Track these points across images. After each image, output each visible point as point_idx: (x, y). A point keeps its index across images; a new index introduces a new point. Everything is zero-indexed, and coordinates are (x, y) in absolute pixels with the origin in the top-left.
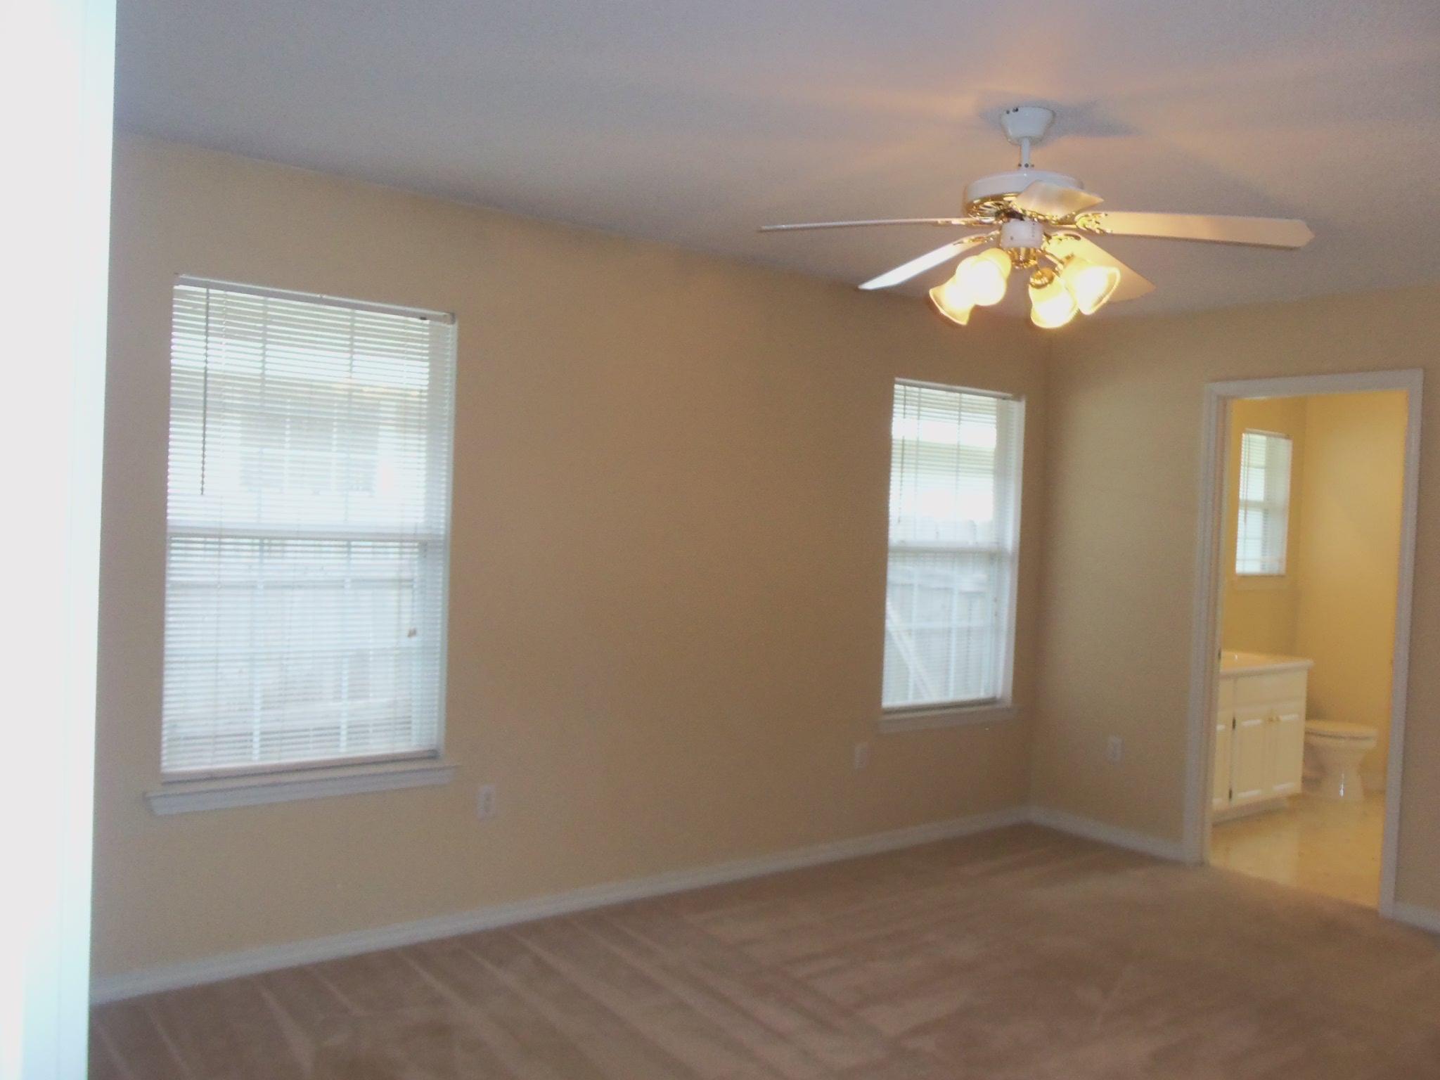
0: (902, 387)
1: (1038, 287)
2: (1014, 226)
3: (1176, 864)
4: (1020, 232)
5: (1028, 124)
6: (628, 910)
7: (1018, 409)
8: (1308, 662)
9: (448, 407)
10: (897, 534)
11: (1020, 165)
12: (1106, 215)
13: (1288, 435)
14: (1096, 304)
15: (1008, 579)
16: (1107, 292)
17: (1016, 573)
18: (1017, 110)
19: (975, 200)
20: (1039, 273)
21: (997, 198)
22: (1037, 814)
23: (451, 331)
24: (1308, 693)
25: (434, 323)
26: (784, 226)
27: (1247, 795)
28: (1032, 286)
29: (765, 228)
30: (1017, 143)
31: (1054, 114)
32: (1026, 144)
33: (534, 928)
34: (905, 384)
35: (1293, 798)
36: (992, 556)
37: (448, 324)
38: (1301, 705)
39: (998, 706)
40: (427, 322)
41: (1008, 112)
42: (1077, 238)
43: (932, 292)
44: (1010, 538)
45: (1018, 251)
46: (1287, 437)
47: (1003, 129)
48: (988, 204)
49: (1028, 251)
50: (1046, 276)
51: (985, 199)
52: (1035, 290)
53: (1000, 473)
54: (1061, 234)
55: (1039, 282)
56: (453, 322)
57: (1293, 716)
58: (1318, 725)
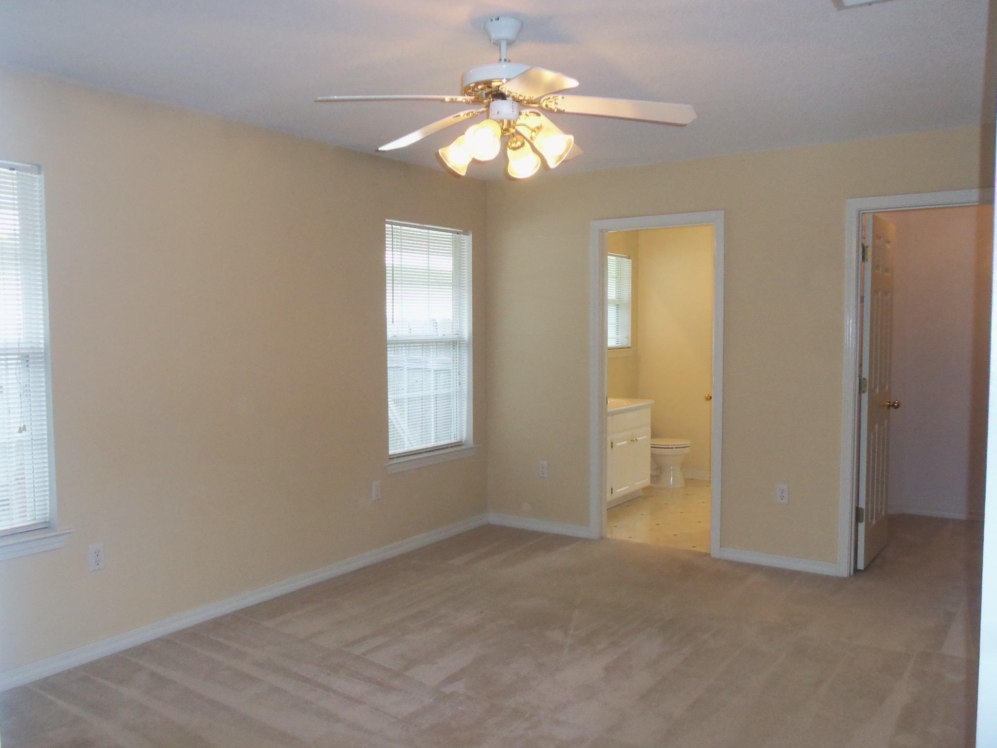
0: (390, 226)
1: (514, 149)
2: (498, 105)
3: (586, 541)
4: (503, 108)
5: (504, 30)
6: (217, 624)
7: (467, 240)
8: (650, 402)
9: (40, 243)
10: (392, 331)
11: (500, 60)
12: (563, 98)
13: (629, 256)
14: (557, 162)
15: (466, 359)
16: (566, 151)
17: (472, 354)
18: (498, 19)
19: (471, 84)
20: (515, 139)
21: (488, 84)
22: (494, 518)
23: (38, 181)
24: (652, 422)
25: (19, 172)
26: (335, 97)
27: (621, 490)
28: (509, 147)
29: (320, 98)
30: (497, 44)
31: (522, 25)
32: (504, 45)
33: (144, 650)
34: (392, 224)
35: (645, 489)
36: (454, 344)
37: (35, 174)
38: (649, 430)
39: (463, 447)
40: (15, 172)
41: (492, 20)
42: (538, 115)
43: (440, 151)
44: (466, 330)
45: (502, 121)
46: (629, 258)
47: (487, 33)
48: (480, 87)
49: (509, 122)
50: (519, 141)
51: (477, 84)
52: (512, 151)
53: (457, 284)
54: (528, 111)
55: (514, 145)
56: (39, 173)
57: (644, 437)
58: (658, 442)
